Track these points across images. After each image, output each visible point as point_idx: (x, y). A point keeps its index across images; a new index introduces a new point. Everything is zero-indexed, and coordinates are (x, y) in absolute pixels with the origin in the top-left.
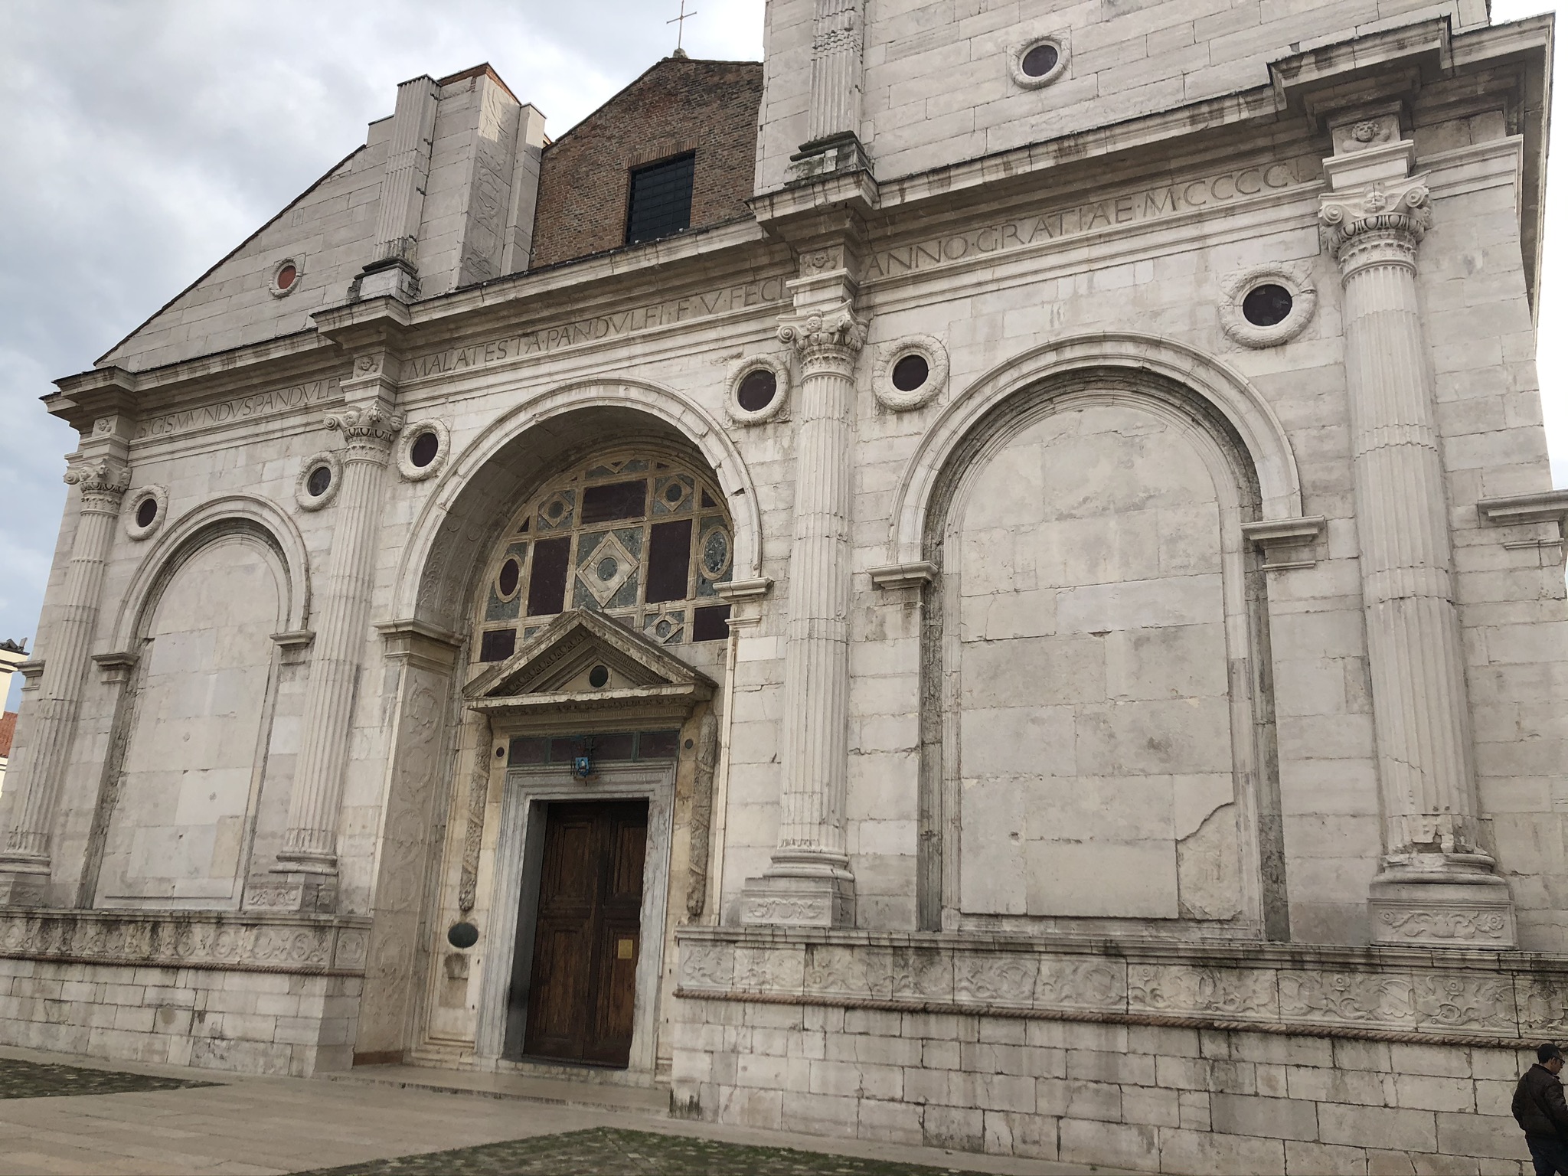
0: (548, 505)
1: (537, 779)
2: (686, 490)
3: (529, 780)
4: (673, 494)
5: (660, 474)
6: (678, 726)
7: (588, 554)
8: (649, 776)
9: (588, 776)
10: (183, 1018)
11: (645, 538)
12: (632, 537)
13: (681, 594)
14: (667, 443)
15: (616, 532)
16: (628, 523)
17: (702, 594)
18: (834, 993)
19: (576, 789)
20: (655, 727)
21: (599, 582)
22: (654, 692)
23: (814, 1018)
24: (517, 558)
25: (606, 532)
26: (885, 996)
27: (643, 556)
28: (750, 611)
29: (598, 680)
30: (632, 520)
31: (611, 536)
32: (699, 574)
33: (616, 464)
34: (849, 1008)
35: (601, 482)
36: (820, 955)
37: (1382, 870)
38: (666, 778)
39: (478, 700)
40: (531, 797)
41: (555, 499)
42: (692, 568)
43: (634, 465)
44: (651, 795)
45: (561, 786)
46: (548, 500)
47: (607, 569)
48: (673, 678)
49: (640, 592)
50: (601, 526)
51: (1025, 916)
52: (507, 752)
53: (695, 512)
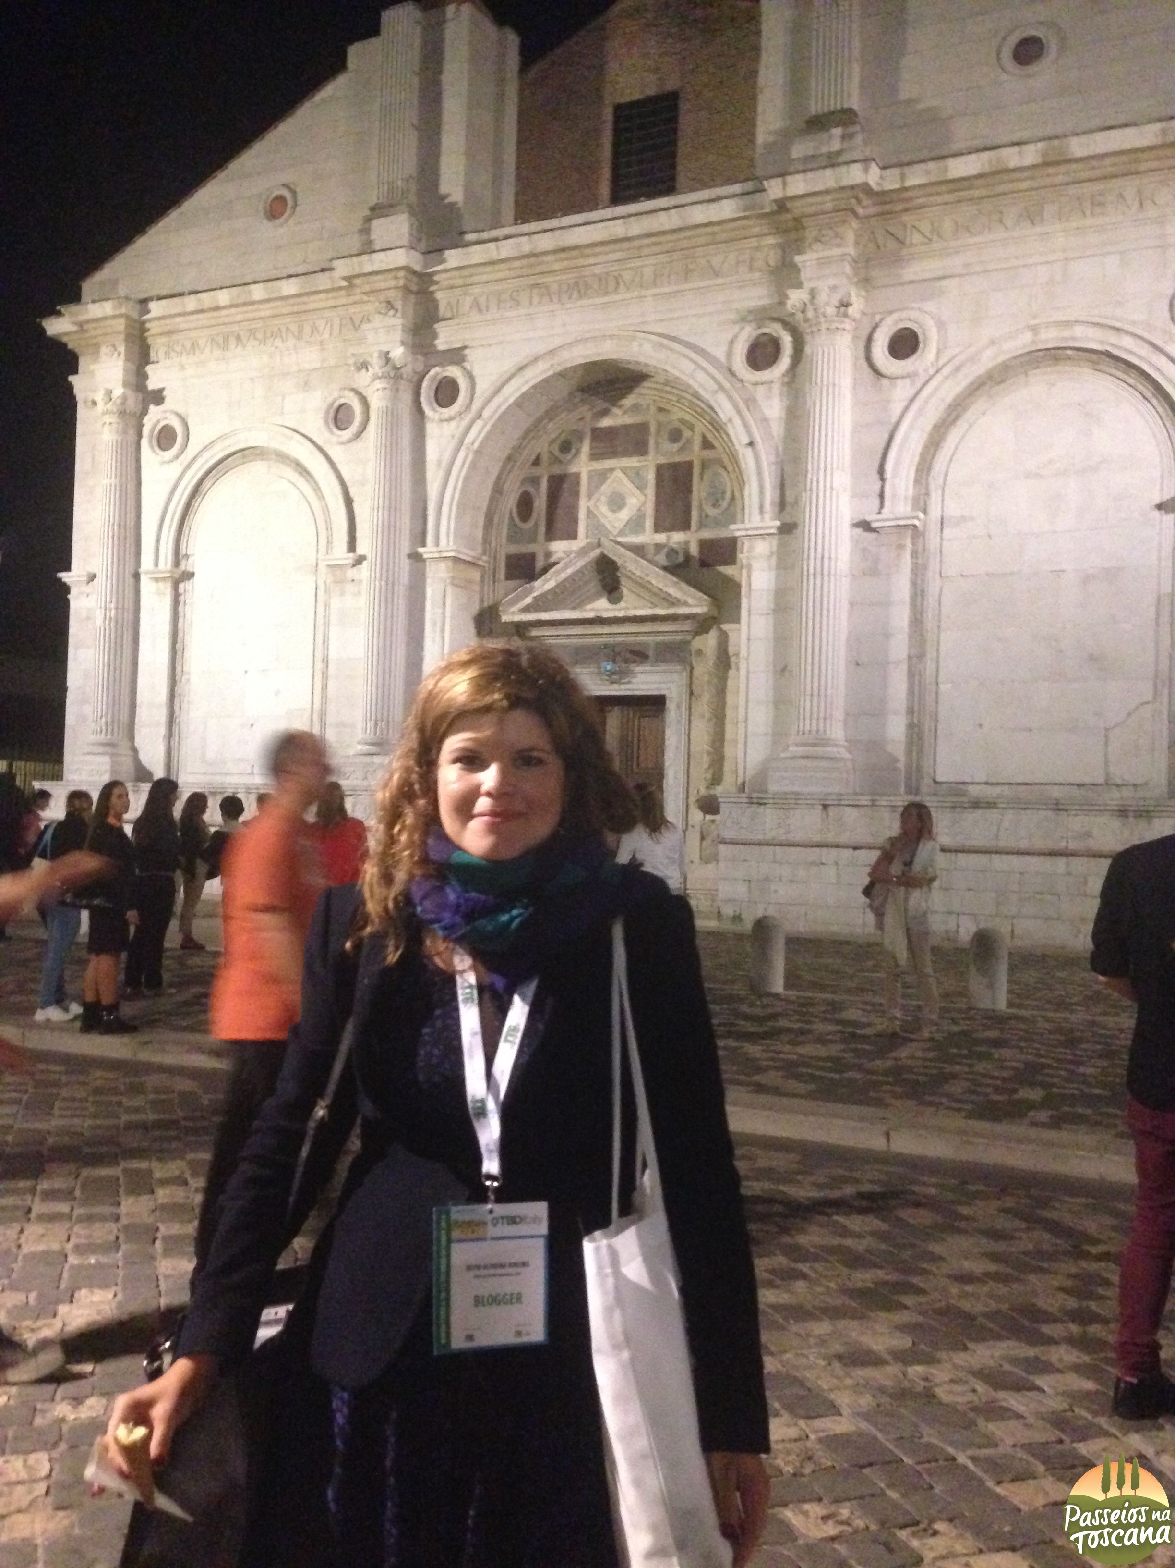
0: (558, 442)
2: (687, 434)
4: (675, 437)
5: (662, 417)
6: (689, 638)
7: (598, 487)
8: (664, 677)
11: (651, 477)
12: (638, 474)
13: (686, 526)
14: (668, 389)
15: (624, 470)
16: (633, 462)
17: (705, 527)
18: (845, 838)
19: (601, 688)
20: (669, 638)
21: (609, 514)
24: (531, 490)
25: (612, 470)
27: (651, 491)
28: (761, 548)
29: (615, 597)
30: (637, 459)
31: (618, 474)
32: (701, 509)
33: (620, 406)
34: (856, 848)
35: (606, 423)
36: (833, 812)
39: (514, 613)
41: (564, 436)
42: (695, 504)
43: (637, 409)
44: (667, 693)
46: (557, 438)
47: (617, 502)
48: (690, 601)
49: (649, 523)
50: (609, 463)
53: (696, 454)
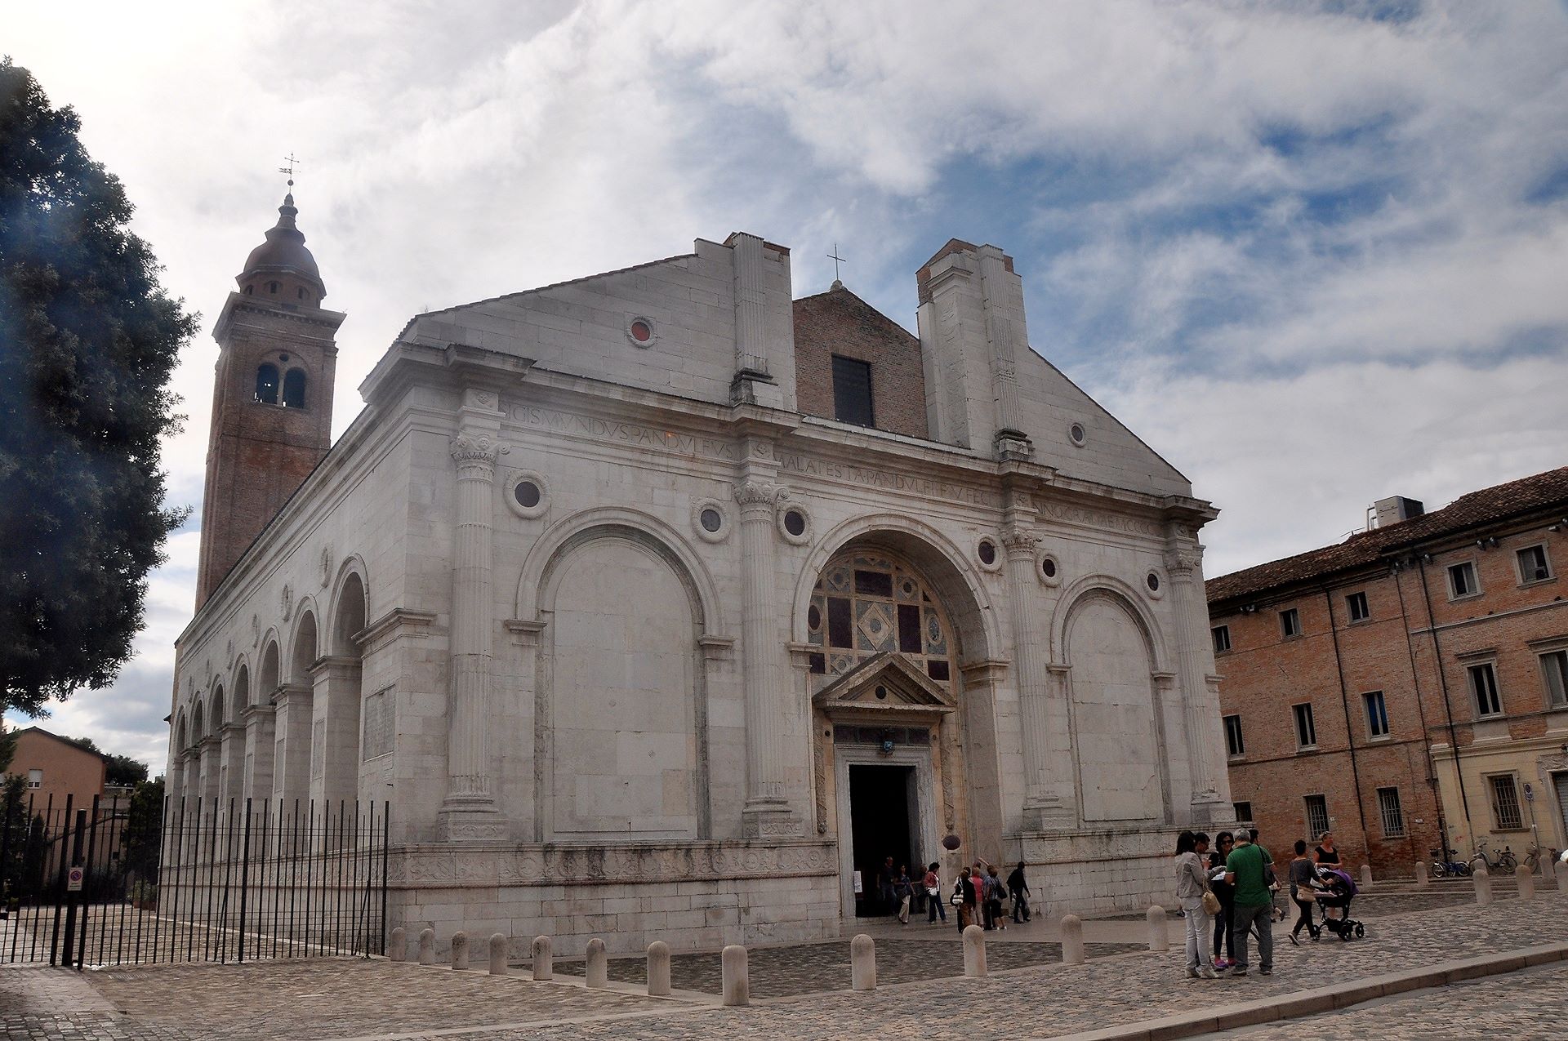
0: (832, 575)
1: (854, 752)
2: (914, 588)
3: (846, 752)
4: (907, 588)
5: (898, 574)
6: (928, 727)
8: (917, 755)
9: (884, 752)
10: (730, 915)
12: (886, 609)
13: (919, 651)
14: (901, 555)
15: (878, 604)
16: (884, 599)
17: (930, 652)
18: (1082, 856)
19: (876, 759)
20: (917, 726)
21: (871, 633)
22: (936, 708)
23: (1076, 868)
24: (817, 605)
26: (1098, 856)
27: (896, 622)
28: (999, 674)
29: (881, 694)
30: (886, 598)
31: (875, 605)
32: (928, 641)
33: (873, 560)
34: (1087, 862)
35: (864, 569)
36: (1075, 840)
37: (1193, 799)
38: (925, 756)
39: (835, 700)
40: (849, 763)
41: (836, 572)
42: (923, 636)
43: (882, 563)
44: (917, 765)
45: (868, 756)
46: (832, 571)
47: (876, 627)
48: (946, 702)
49: (897, 644)
50: (869, 597)
51: (1104, 821)
52: (832, 734)
53: (920, 602)
